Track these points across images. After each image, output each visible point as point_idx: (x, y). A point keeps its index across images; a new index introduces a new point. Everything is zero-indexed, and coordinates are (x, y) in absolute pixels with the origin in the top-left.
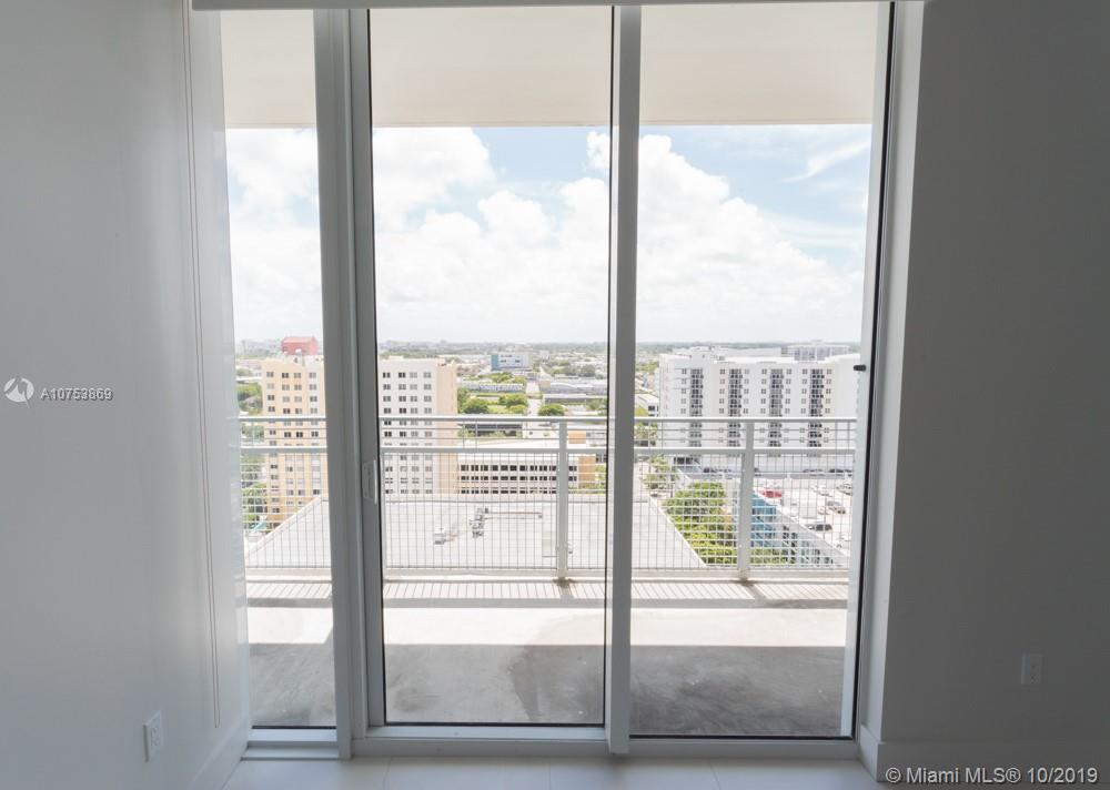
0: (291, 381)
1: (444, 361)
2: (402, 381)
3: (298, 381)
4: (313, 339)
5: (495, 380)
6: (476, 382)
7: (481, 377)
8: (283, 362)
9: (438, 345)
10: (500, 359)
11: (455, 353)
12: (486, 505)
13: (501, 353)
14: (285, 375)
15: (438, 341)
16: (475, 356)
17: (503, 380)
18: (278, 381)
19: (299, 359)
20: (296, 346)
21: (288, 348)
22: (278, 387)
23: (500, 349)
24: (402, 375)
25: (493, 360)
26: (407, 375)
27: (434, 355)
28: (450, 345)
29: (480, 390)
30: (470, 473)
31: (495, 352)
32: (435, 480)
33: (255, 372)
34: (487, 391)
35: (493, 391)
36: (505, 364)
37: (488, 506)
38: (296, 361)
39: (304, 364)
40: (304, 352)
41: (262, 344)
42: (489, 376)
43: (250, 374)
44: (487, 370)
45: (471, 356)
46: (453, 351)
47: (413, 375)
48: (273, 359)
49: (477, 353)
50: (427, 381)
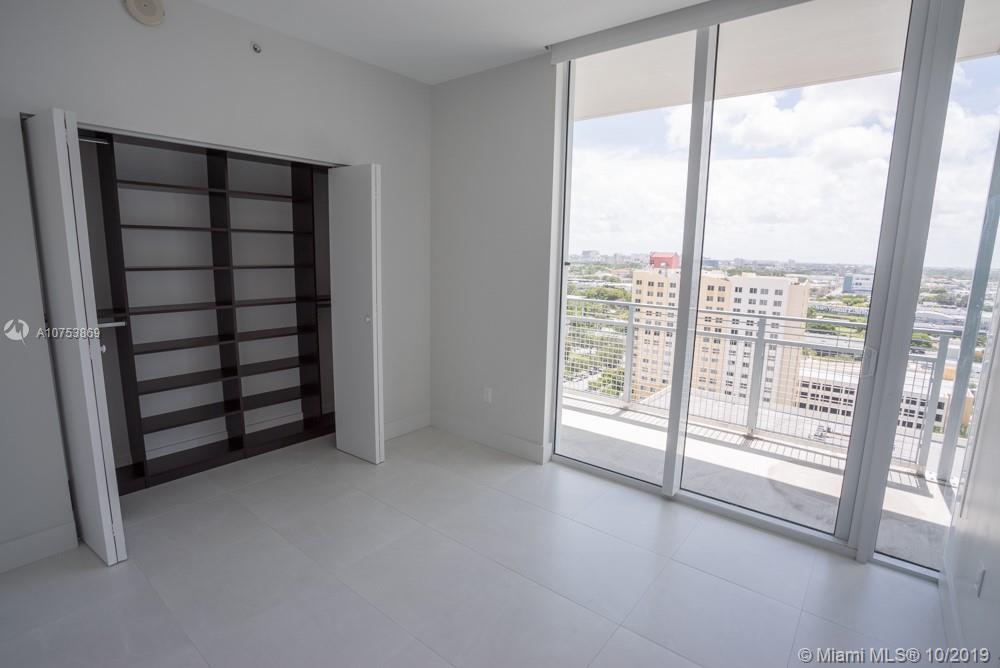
0: (655, 289)
1: (797, 281)
2: (753, 296)
3: (660, 290)
4: (676, 254)
5: (846, 303)
6: (824, 303)
7: (830, 298)
8: (649, 273)
9: (786, 265)
10: (854, 281)
11: (803, 273)
12: (830, 424)
13: (855, 276)
14: (651, 284)
15: (786, 261)
16: (825, 277)
17: (855, 303)
18: (645, 288)
19: (663, 271)
20: (661, 260)
21: (655, 261)
22: (645, 293)
23: (855, 271)
24: (753, 291)
25: (845, 283)
26: (759, 291)
27: (782, 274)
28: (798, 265)
29: (827, 311)
30: (810, 390)
31: (849, 274)
32: (774, 391)
33: (622, 279)
34: (836, 313)
35: (842, 313)
36: (860, 287)
37: (832, 426)
38: (660, 272)
39: (666, 276)
40: (668, 266)
41: (629, 258)
42: (840, 298)
43: (619, 281)
44: (838, 292)
45: (820, 277)
46: (803, 271)
47: (765, 291)
48: (642, 271)
49: (827, 274)
50: (778, 298)
